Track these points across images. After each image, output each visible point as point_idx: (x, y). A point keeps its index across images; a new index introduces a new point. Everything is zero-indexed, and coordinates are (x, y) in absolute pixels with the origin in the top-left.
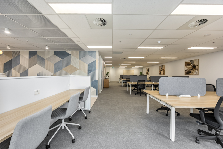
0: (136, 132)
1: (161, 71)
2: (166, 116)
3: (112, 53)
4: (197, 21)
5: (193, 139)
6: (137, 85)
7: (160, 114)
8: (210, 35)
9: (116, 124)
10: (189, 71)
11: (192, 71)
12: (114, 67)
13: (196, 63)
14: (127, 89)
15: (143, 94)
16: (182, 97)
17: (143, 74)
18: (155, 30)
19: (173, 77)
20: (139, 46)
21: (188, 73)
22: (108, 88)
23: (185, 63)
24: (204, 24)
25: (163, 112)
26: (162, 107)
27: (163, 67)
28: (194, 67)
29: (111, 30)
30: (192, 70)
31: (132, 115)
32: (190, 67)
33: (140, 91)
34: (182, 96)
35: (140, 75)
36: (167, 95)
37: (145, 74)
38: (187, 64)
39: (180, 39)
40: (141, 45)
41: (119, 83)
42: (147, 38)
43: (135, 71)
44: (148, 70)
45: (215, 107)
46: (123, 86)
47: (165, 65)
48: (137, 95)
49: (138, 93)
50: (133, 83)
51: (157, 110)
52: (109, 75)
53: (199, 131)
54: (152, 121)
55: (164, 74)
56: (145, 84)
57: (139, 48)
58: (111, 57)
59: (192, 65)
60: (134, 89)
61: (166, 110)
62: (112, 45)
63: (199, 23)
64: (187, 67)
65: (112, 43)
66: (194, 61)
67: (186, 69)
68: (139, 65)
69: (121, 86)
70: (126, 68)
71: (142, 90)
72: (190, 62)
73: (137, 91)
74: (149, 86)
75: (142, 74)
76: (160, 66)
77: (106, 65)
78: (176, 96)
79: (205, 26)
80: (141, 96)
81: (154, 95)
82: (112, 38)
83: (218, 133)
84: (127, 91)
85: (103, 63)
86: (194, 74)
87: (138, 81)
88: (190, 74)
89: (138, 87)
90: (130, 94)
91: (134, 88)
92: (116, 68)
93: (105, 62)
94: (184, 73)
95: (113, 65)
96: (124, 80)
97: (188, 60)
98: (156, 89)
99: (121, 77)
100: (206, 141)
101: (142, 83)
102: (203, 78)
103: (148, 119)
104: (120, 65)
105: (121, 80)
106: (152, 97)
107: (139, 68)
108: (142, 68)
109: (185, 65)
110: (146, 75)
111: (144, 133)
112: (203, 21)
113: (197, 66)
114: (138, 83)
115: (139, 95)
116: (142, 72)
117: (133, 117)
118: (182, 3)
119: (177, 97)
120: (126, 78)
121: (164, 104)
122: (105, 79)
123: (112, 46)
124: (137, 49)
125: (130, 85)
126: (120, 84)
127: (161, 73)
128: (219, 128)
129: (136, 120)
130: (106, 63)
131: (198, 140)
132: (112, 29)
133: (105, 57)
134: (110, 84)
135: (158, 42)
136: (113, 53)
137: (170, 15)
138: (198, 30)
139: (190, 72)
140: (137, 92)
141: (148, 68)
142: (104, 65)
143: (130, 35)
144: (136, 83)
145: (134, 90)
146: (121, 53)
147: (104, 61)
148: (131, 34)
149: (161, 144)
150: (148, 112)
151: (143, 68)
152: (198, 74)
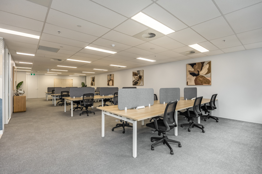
0: (95, 166)
1: (109, 81)
2: (123, 133)
3: (36, 47)
4: (149, 34)
5: (149, 148)
6: (82, 101)
7: (117, 133)
8: (155, 49)
9: (60, 168)
10: (136, 81)
11: (138, 82)
12: (35, 73)
13: (141, 74)
14: (65, 109)
15: (91, 113)
16: (139, 109)
17: (86, 86)
18: (112, 30)
19: (123, 88)
20: (88, 46)
21: (135, 83)
22: (25, 111)
23: (133, 73)
24: (153, 38)
25: (119, 130)
26: (117, 124)
27: (112, 76)
28: (140, 77)
29: (47, 8)
30: (138, 80)
31: (83, 146)
32: (137, 78)
33: (86, 109)
34: (138, 107)
35: (82, 86)
36: (126, 108)
37: (88, 84)
38: (135, 74)
39: (133, 47)
40: (90, 44)
41: (46, 100)
42: (100, 37)
43: (74, 81)
44: (93, 80)
45: (164, 113)
46: (55, 105)
47: (114, 74)
48: (82, 116)
49: (83, 113)
50: (75, 99)
51: (113, 130)
52: (23, 87)
53: (152, 139)
54: (111, 144)
55: (113, 85)
56: (93, 99)
57: (88, 47)
58: (34, 55)
59: (139, 75)
60: (77, 108)
61: (122, 127)
62: (41, 33)
63: (150, 36)
64: (134, 78)
65: (43, 30)
66: (140, 71)
67: (134, 79)
68: (80, 72)
69: (53, 105)
70: (59, 75)
71: (89, 107)
72: (137, 72)
73: (81, 110)
74: (96, 101)
75: (84, 85)
76: (108, 75)
77: (17, 69)
78: (132, 109)
79: (153, 40)
80: (88, 116)
81: (112, 112)
82: (45, 22)
83: (164, 135)
84: (65, 111)
85: (12, 64)
86: (140, 85)
87: (84, 95)
88: (137, 85)
89: (84, 104)
90: (72, 115)
91: (76, 106)
92: (39, 75)
93: (17, 62)
94: (132, 84)
95: (32, 70)
96: (57, 95)
97: (135, 71)
98: (106, 104)
99: (51, 90)
100: (158, 145)
101: (88, 98)
102: (152, 89)
103: (106, 143)
104: (49, 70)
105: (50, 97)
106: (109, 114)
107: (81, 76)
108: (84, 77)
109: (133, 76)
110: (91, 86)
111: (105, 163)
112: (153, 35)
113: (142, 77)
114: (84, 98)
115: (86, 115)
116: (85, 82)
117: (85, 148)
118: (143, 11)
119: (134, 110)
120: (62, 92)
121: (125, 120)
122: (18, 95)
123: (41, 36)
124: (83, 48)
125: (72, 102)
126: (50, 103)
127: (109, 84)
128: (166, 131)
129: (91, 151)
130: (17, 65)
131: (153, 148)
132: (49, 7)
133: (17, 53)
134: (28, 104)
135: (111, 46)
136: (40, 48)
137: (130, 18)
138: (148, 42)
139: (137, 83)
140: (81, 112)
141: (93, 76)
142: (13, 67)
143: (78, 26)
144: (81, 98)
145: (76, 110)
146: (56, 50)
147: (14, 61)
148: (80, 26)
149: (126, 166)
150: (103, 135)
151: (86, 77)
152: (143, 85)
